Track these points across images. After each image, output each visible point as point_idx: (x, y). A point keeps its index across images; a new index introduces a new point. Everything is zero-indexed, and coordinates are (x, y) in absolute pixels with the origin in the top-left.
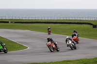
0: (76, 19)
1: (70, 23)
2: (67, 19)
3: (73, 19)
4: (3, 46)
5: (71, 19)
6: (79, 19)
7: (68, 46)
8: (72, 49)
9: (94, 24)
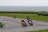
0: (30, 11)
1: (27, 13)
2: (26, 11)
3: (29, 11)
4: (1, 24)
5: (27, 11)
6: (31, 11)
7: (29, 24)
8: (31, 25)
9: (39, 13)
